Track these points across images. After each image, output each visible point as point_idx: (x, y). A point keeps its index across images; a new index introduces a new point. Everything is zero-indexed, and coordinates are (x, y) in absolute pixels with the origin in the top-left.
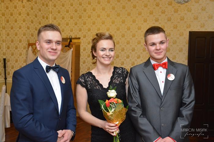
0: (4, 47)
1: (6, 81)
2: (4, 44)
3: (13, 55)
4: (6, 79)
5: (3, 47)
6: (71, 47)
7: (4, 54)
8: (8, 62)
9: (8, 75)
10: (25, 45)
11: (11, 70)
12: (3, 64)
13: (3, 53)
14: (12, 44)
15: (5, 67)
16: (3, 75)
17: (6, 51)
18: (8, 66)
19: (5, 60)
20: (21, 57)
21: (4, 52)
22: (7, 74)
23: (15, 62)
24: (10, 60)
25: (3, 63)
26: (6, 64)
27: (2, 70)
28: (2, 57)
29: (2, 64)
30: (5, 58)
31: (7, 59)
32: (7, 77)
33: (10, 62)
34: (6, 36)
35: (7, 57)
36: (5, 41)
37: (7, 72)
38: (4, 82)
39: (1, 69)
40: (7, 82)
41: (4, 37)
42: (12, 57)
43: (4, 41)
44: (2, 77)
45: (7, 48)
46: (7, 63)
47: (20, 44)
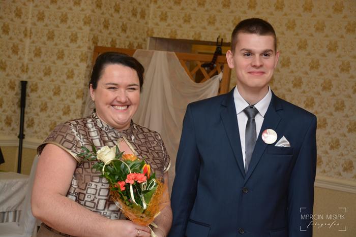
0: (27, 51)
1: (21, 143)
2: (28, 41)
3: (48, 73)
4: (21, 136)
5: (24, 49)
6: (219, 69)
7: (25, 69)
8: (32, 91)
9: (29, 126)
10: (85, 49)
11: (37, 115)
12: (20, 96)
13: (23, 65)
14: (50, 44)
15: (22, 104)
16: (16, 125)
17: (31, 60)
18: (31, 103)
19: (24, 84)
20: (70, 82)
21: (25, 65)
22: (25, 125)
23: (51, 93)
24: (40, 86)
25: (20, 92)
26: (27, 98)
27: (15, 112)
28: (18, 76)
29: (16, 94)
30: (24, 79)
31: (29, 84)
32: (25, 133)
33: (39, 92)
34: (35, 19)
35: (30, 78)
36: (31, 33)
37: (26, 119)
38: (18, 144)
39: (13, 109)
40: (24, 145)
41: (30, 21)
42: (47, 79)
43: (28, 34)
44: (12, 130)
45: (33, 55)
46: (30, 94)
47: (73, 46)
